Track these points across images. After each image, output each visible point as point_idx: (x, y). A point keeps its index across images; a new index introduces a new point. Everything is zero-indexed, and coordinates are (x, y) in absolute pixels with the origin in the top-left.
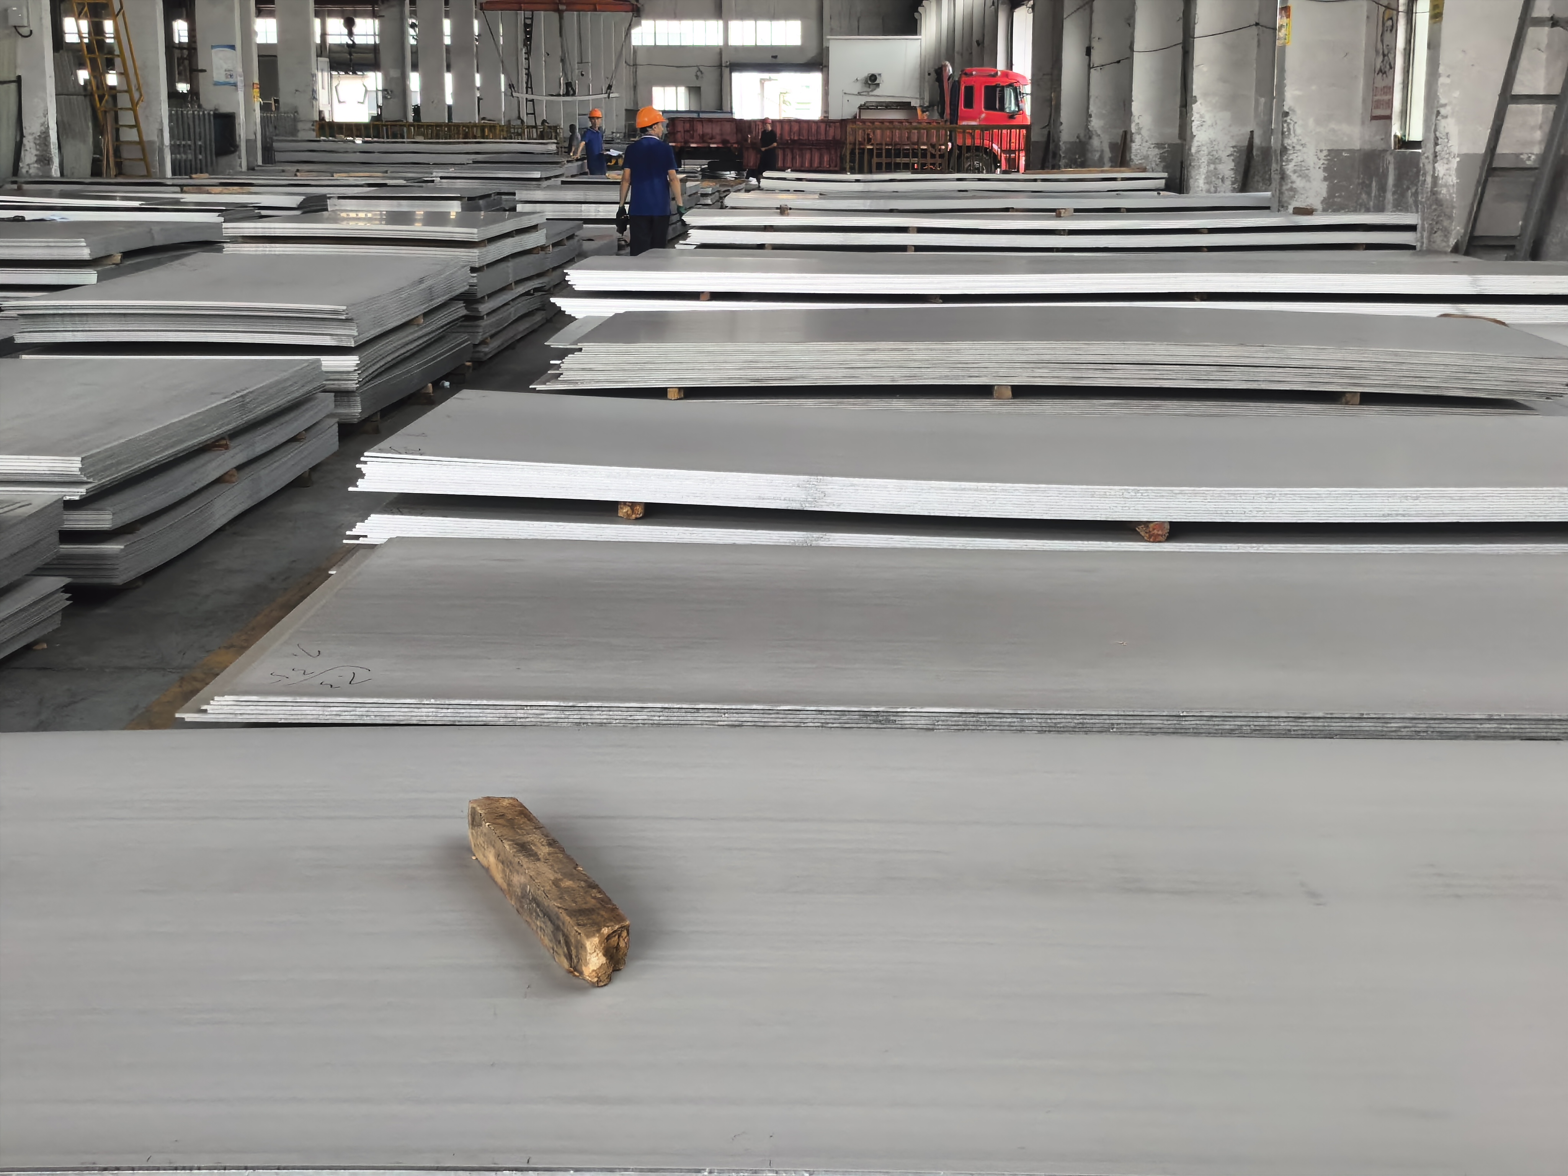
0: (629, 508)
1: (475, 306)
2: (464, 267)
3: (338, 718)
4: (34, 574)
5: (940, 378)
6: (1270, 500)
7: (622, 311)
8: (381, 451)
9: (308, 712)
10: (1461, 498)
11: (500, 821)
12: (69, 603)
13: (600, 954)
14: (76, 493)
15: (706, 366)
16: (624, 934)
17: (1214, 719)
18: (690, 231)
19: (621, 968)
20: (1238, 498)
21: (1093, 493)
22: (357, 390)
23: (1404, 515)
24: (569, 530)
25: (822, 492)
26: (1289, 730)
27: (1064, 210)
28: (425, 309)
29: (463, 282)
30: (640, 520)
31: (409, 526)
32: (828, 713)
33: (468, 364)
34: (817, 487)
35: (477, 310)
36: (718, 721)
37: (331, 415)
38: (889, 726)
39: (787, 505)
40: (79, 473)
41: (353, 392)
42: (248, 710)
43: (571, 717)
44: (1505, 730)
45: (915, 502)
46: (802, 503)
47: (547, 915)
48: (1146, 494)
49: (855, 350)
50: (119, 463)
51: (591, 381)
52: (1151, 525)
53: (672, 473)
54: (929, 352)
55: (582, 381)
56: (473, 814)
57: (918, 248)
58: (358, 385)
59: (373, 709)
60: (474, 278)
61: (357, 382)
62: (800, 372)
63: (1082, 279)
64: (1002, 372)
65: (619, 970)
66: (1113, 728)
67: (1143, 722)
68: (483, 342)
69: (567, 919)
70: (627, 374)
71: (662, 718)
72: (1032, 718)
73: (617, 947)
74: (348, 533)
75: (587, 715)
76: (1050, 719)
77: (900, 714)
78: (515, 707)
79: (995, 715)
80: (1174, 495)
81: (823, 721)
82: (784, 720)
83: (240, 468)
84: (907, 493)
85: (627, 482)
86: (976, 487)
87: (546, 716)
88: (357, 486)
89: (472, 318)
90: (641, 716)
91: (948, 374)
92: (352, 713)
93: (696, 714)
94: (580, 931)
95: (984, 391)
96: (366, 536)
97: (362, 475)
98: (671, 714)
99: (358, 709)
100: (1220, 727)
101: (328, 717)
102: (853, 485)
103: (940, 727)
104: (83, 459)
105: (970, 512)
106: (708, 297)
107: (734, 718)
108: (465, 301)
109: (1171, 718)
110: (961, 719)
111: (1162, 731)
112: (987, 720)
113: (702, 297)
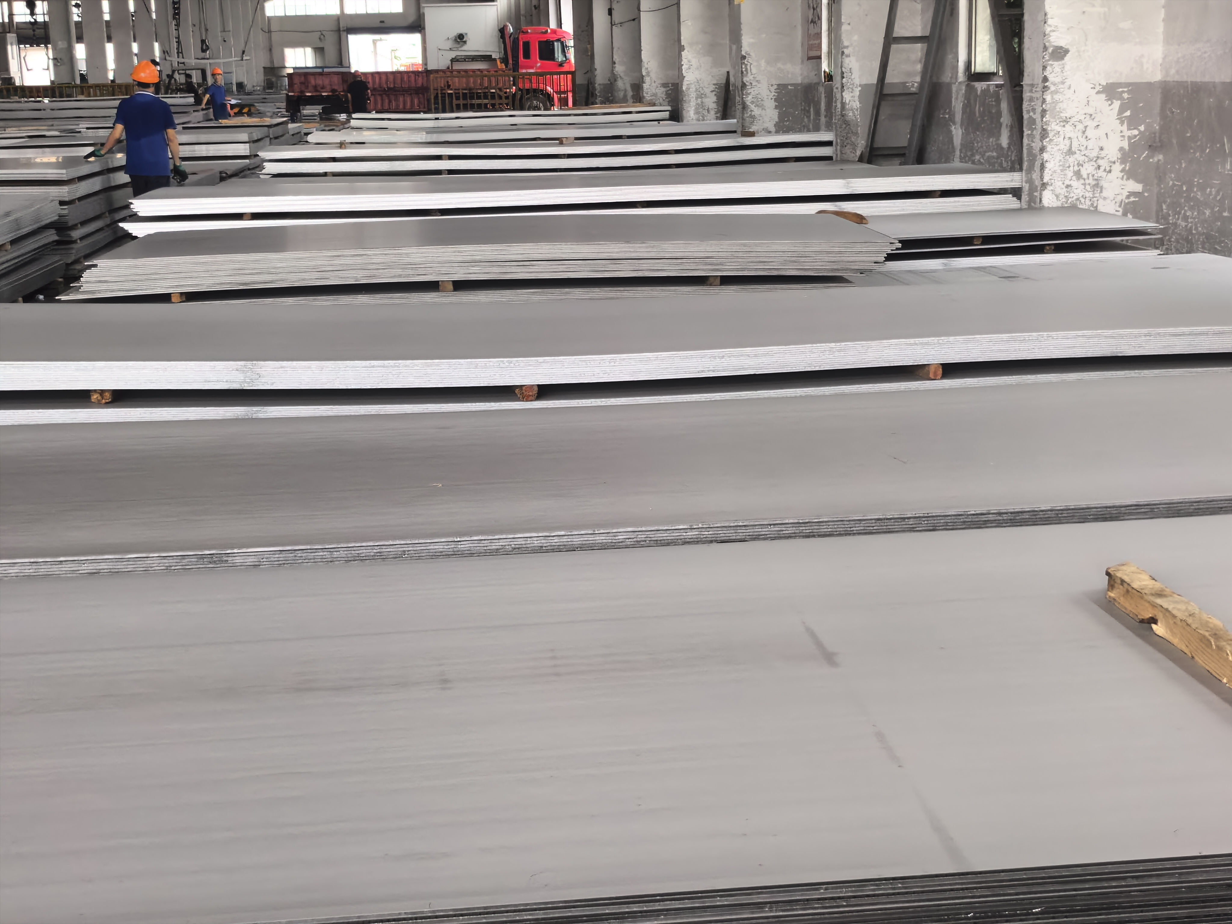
0: (99, 395)
1: (69, 232)
2: (52, 201)
5: (394, 277)
6: (612, 364)
7: (152, 232)
10: (756, 356)
15: (202, 274)
17: (483, 542)
18: (264, 164)
20: (589, 364)
21: (476, 365)
23: (714, 371)
24: (48, 415)
25: (257, 374)
26: (542, 547)
27: (565, 139)
28: (13, 236)
29: (52, 212)
30: (109, 405)
32: (171, 558)
33: (60, 280)
34: (253, 370)
35: (69, 236)
36: (79, 570)
38: (223, 565)
39: (229, 386)
44: (704, 536)
45: (336, 378)
46: (241, 383)
48: (517, 364)
49: (325, 256)
51: (106, 291)
52: (524, 388)
53: (130, 365)
54: (385, 256)
55: (99, 292)
57: (451, 172)
60: (65, 211)
62: (281, 276)
63: (549, 193)
64: (444, 270)
66: (405, 554)
67: (428, 548)
68: (76, 261)
77: (230, 555)
79: (309, 551)
80: (539, 364)
81: (167, 565)
82: (134, 566)
84: (327, 371)
89: (64, 243)
91: (401, 273)
93: (60, 566)
95: (432, 286)
98: (39, 567)
100: (488, 548)
102: (282, 367)
103: (265, 563)
105: (380, 384)
106: (250, 218)
107: (91, 567)
108: (57, 229)
109: (450, 543)
110: (281, 555)
111: (444, 553)
112: (303, 555)
113: (245, 217)
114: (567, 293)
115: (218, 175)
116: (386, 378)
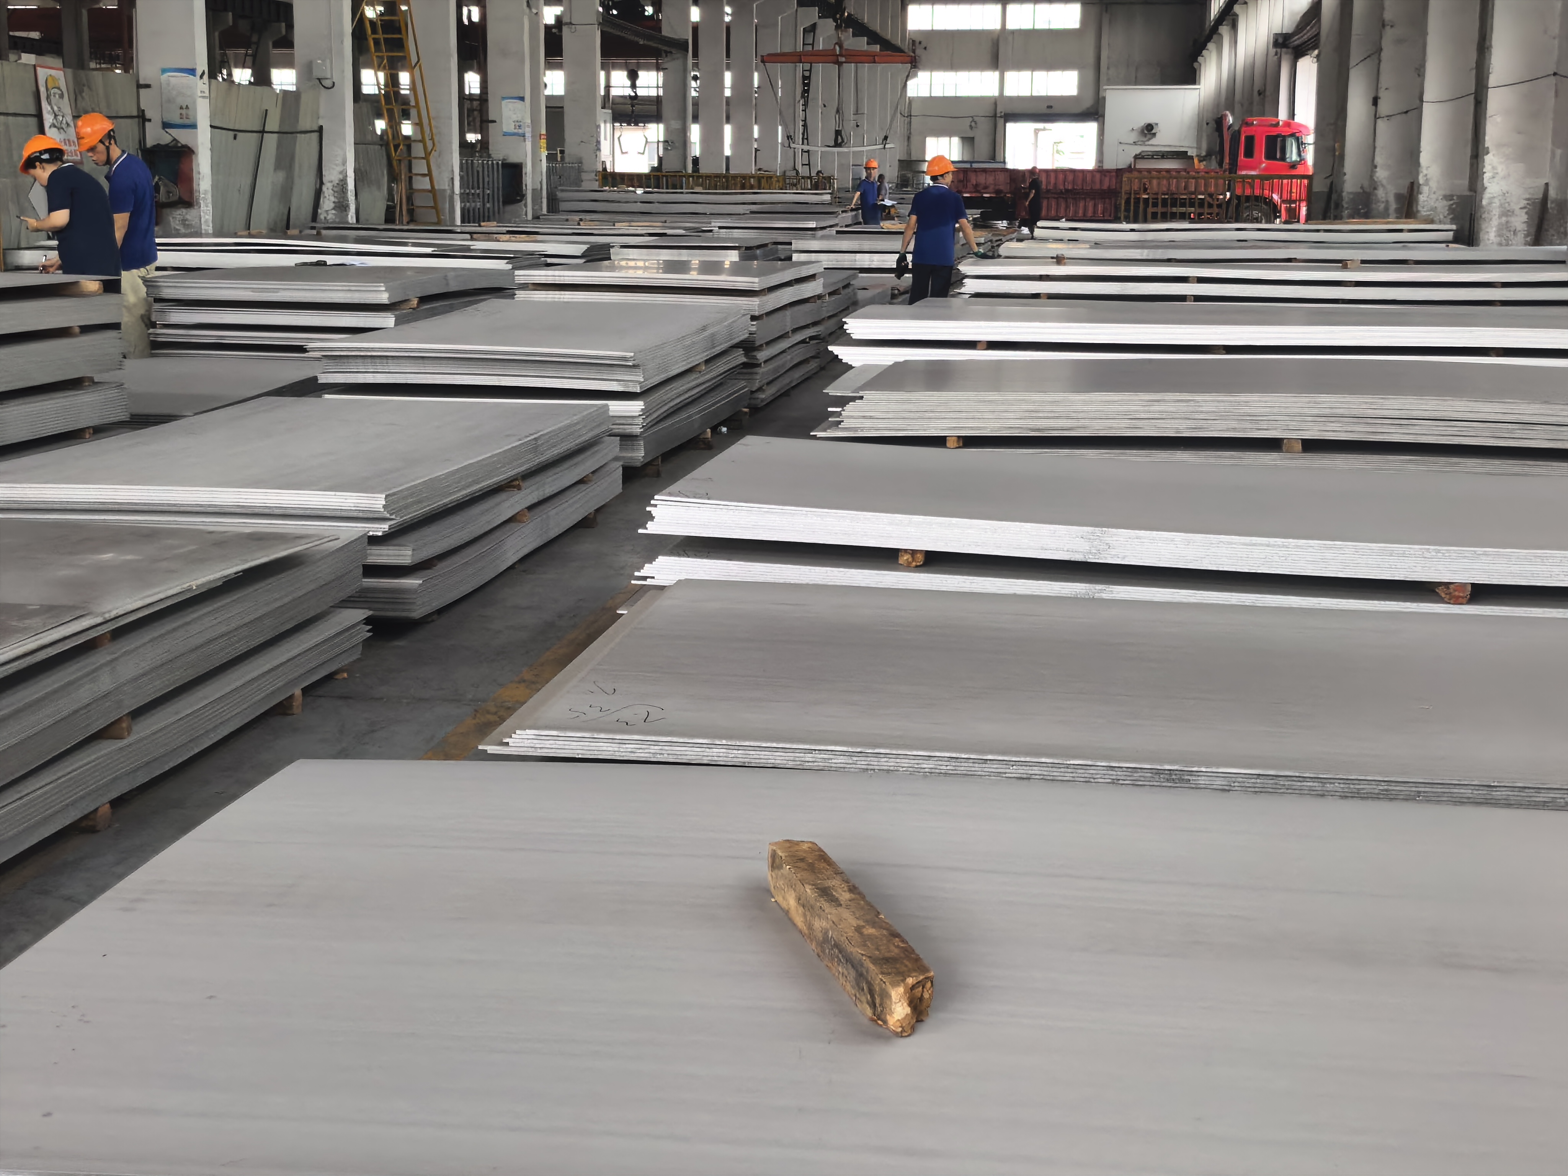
0: (910, 556)
1: (755, 353)
2: (744, 315)
3: (633, 755)
4: (340, 606)
5: (1228, 430)
7: (901, 359)
8: (670, 494)
9: (605, 748)
11: (798, 864)
12: (371, 634)
13: (905, 1004)
14: (379, 529)
15: (987, 415)
16: (929, 985)
17: (1527, 790)
18: (965, 281)
19: (924, 1019)
20: (1545, 561)
21: (1392, 552)
22: (640, 434)
24: (850, 576)
25: (1107, 544)
27: (1351, 262)
28: (707, 355)
29: (744, 330)
30: (920, 568)
31: (694, 569)
32: (1119, 769)
33: (746, 410)
34: (1102, 538)
35: (755, 358)
36: (1006, 773)
37: (616, 459)
38: (1182, 785)
39: (1070, 556)
40: (383, 510)
41: (636, 436)
42: (547, 744)
43: (859, 763)
45: (1203, 556)
46: (1086, 554)
47: (849, 960)
48: (1447, 555)
50: (419, 502)
51: (870, 429)
52: (1452, 586)
53: (954, 522)
54: (1216, 404)
55: (863, 429)
56: (774, 855)
57: (1198, 298)
58: (642, 430)
59: (666, 748)
60: (753, 327)
61: (641, 426)
62: (1082, 423)
63: (1373, 331)
64: (1293, 425)
65: (922, 1021)
66: (1419, 797)
67: (1452, 790)
68: (760, 389)
69: (872, 967)
70: (907, 422)
71: (950, 767)
72: (1334, 783)
73: (921, 999)
74: (636, 574)
75: (874, 762)
76: (1353, 784)
77: (1195, 773)
78: (803, 751)
79: (1295, 779)
80: (1477, 556)
81: (1114, 777)
82: (1074, 775)
83: (531, 508)
84: (1195, 547)
85: (909, 530)
86: (1268, 543)
87: (833, 761)
88: (647, 529)
89: (751, 366)
90: (927, 765)
91: (1237, 426)
92: (646, 751)
93: (984, 765)
94: (885, 980)
95: (1273, 445)
96: (653, 578)
97: (651, 517)
98: (958, 764)
99: (652, 747)
100: (1532, 799)
101: (624, 754)
102: (1138, 538)
103: (1237, 788)
104: (387, 496)
105: (1261, 568)
106: (985, 347)
107: (1022, 771)
108: (745, 349)
109: (1481, 788)
110: (1258, 781)
111: (1471, 800)
112: (1286, 783)
113: (979, 346)
114: (1456, 463)
115: (890, 292)
116: (1270, 560)
